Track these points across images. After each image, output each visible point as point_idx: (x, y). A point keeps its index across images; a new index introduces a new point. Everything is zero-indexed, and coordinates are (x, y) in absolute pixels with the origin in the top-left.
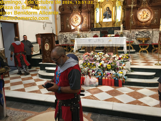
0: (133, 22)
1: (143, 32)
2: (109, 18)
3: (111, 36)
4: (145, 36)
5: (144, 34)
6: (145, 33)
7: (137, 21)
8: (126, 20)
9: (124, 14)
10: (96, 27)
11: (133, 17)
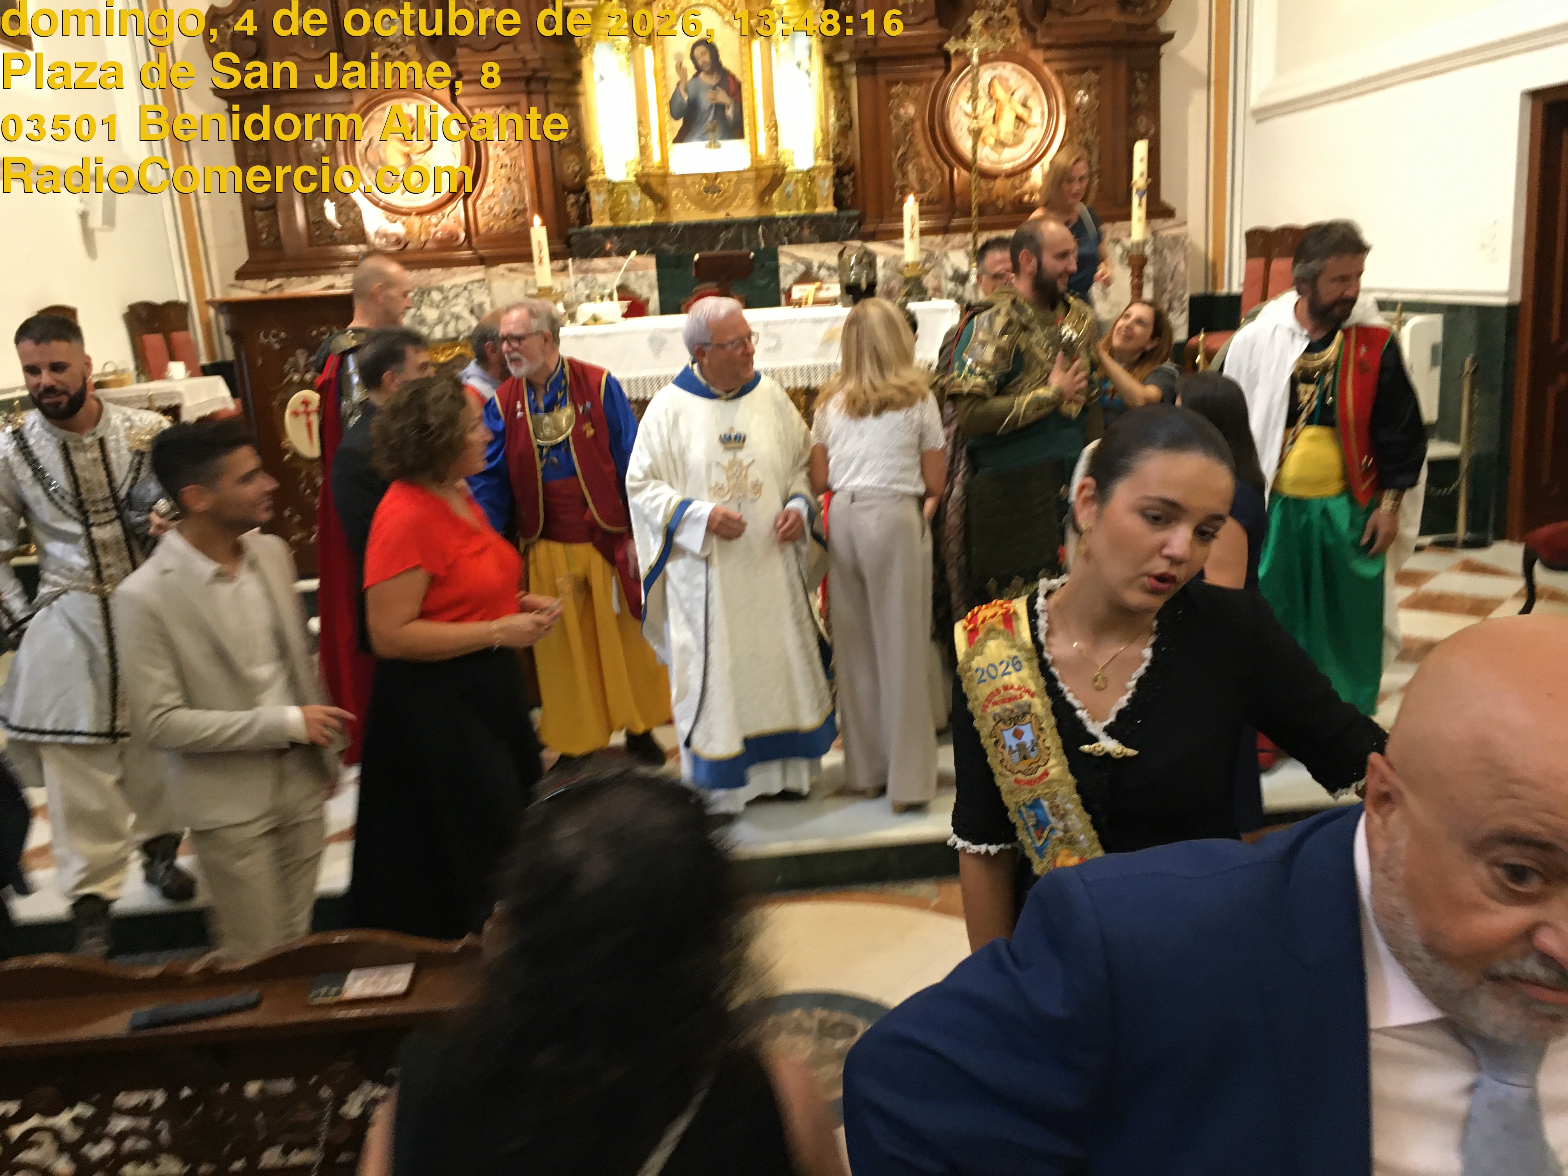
2: (722, 138)
7: (951, 167)
8: (862, 158)
9: (843, 101)
10: (607, 223)
11: (913, 135)
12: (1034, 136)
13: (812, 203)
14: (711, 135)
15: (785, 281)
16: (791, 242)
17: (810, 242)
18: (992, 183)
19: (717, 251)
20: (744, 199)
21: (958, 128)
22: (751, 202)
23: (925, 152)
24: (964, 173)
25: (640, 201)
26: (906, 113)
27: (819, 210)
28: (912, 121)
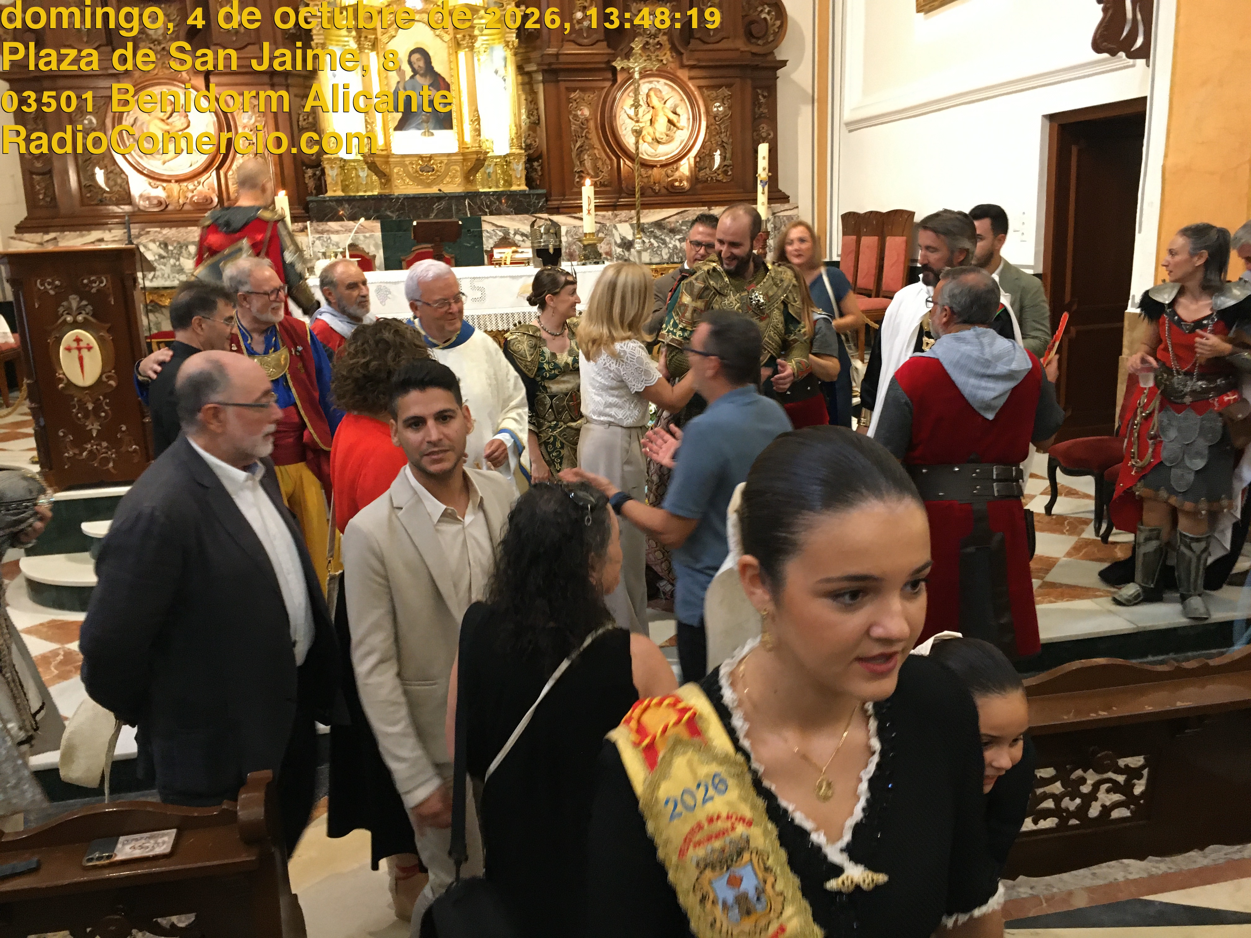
0: (595, 159)
1: (659, 224)
2: (435, 128)
3: (517, 256)
4: (671, 256)
5: (664, 243)
6: (673, 231)
7: (618, 158)
8: (548, 149)
9: (532, 102)
10: (340, 193)
11: (587, 132)
12: (682, 136)
13: (509, 183)
14: (425, 125)
15: (488, 244)
16: (491, 214)
17: (507, 214)
18: (650, 172)
19: (432, 218)
20: (453, 177)
21: (623, 128)
22: (458, 180)
23: (597, 145)
24: (628, 162)
25: (367, 176)
26: (582, 114)
27: (514, 188)
28: (587, 120)
